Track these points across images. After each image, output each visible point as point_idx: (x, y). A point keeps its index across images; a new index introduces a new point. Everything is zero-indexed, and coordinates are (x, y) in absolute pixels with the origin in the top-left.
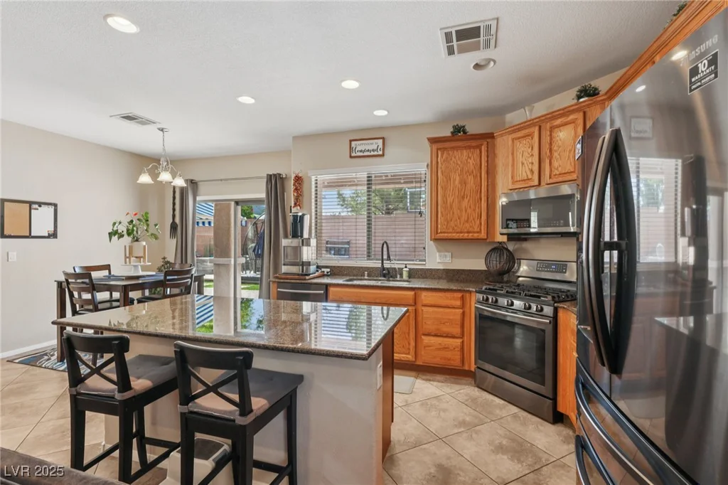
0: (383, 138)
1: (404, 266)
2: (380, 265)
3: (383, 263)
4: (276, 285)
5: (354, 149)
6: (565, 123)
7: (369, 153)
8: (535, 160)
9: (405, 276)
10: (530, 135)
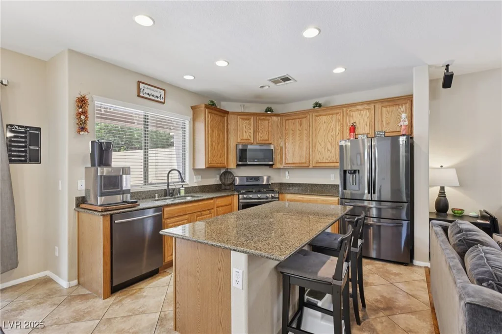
0: (164, 90)
1: (181, 186)
3: (168, 186)
4: (108, 218)
5: (142, 90)
6: (264, 120)
7: (153, 98)
8: (252, 131)
9: (183, 193)
10: (249, 119)
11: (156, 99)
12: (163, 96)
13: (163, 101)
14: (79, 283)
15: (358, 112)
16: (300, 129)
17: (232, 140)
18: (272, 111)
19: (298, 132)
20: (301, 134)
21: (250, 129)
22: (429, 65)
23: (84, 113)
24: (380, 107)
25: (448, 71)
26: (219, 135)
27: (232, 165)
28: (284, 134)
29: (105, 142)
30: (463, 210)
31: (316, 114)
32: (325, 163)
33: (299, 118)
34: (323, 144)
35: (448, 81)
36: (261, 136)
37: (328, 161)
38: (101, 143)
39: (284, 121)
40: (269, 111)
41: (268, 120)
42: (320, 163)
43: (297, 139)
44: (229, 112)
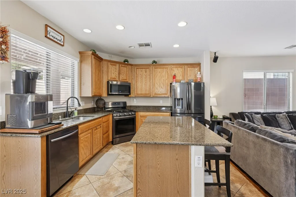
0: (64, 36)
1: (75, 109)
2: (65, 111)
3: (67, 109)
4: (45, 139)
5: (49, 32)
6: (124, 67)
7: (56, 40)
8: (117, 73)
9: (76, 114)
10: (116, 65)
11: (58, 41)
12: (62, 40)
13: (62, 44)
15: (176, 69)
16: (146, 74)
17: (105, 78)
18: (128, 62)
19: (144, 76)
20: (146, 77)
21: (116, 72)
22: (210, 52)
23: (5, 43)
24: (187, 67)
25: (215, 55)
26: (98, 74)
27: (105, 94)
28: (135, 77)
29: (33, 72)
30: (217, 116)
31: (155, 67)
32: (160, 94)
33: (145, 68)
34: (158, 84)
35: (215, 59)
36: (123, 77)
37: (161, 93)
38: (28, 73)
39: (135, 69)
40: (126, 62)
41: (126, 67)
42: (157, 94)
43: (144, 80)
44: (103, 59)
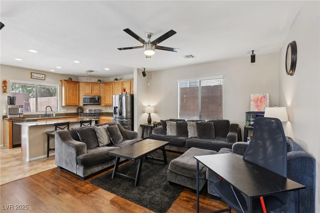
0: (45, 75)
3: (46, 113)
4: (11, 122)
5: (33, 76)
6: (96, 85)
7: (39, 78)
8: (90, 90)
9: (54, 115)
10: (89, 85)
11: (40, 78)
12: (44, 77)
13: (44, 79)
14: (4, 146)
16: (110, 89)
17: (81, 94)
18: (101, 81)
19: (109, 91)
22: (137, 68)
23: (6, 86)
25: (145, 70)
26: (73, 92)
27: (81, 105)
28: (105, 91)
33: (109, 85)
35: (144, 74)
36: (95, 92)
38: (10, 97)
40: (99, 81)
41: (98, 85)
44: (79, 82)
